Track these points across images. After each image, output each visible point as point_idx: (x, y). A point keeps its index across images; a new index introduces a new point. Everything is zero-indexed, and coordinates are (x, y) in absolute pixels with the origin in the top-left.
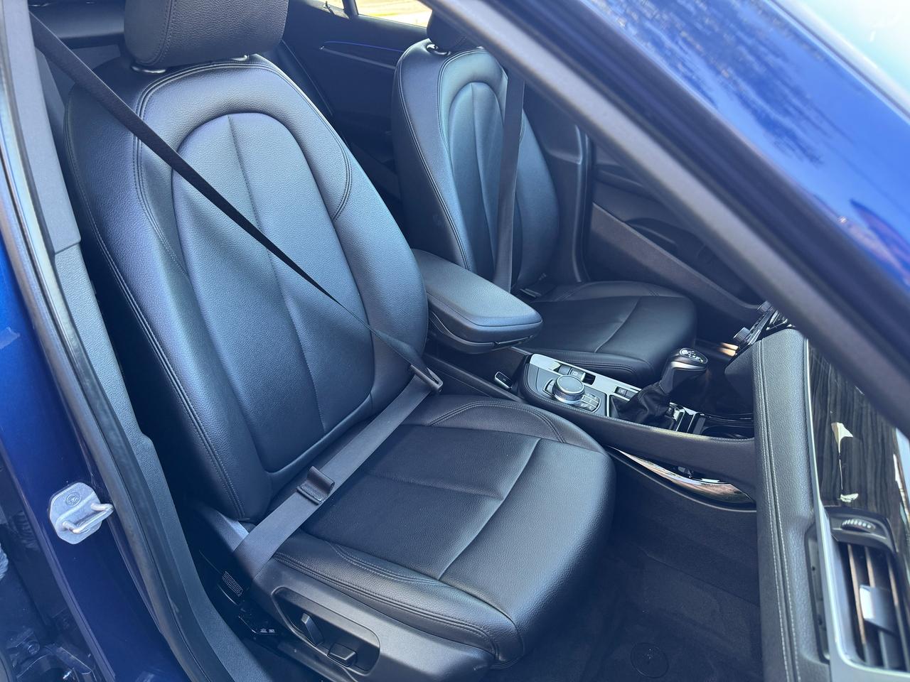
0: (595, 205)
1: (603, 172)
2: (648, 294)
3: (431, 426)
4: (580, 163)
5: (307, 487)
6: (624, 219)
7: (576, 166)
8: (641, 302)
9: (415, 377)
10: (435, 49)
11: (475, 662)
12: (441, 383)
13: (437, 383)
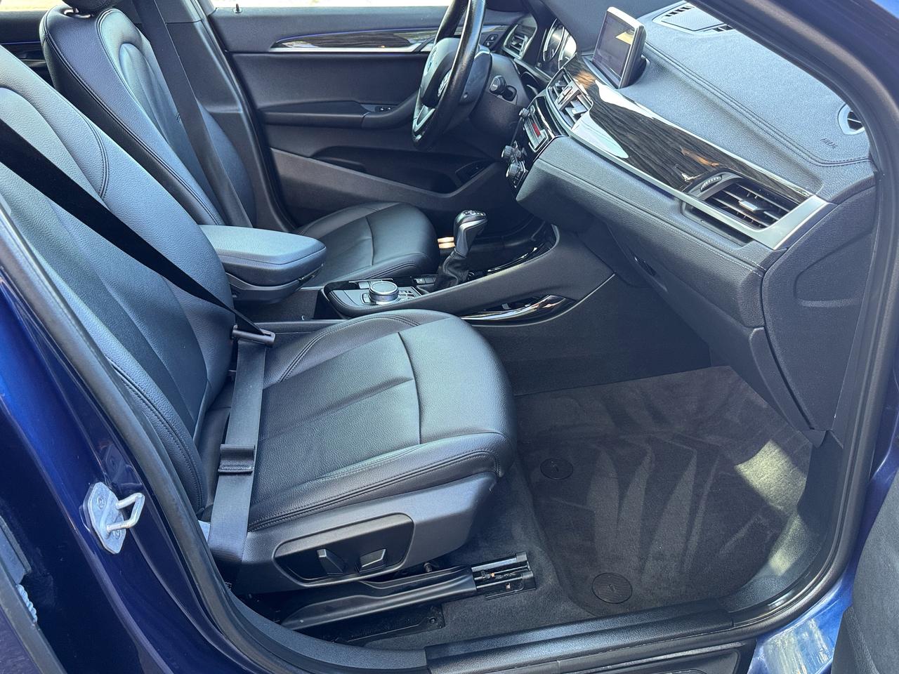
0: (272, 149)
1: (270, 113)
2: (369, 212)
3: (282, 381)
4: (241, 112)
5: (226, 466)
6: (309, 155)
7: (239, 115)
8: (369, 220)
9: (240, 342)
10: (75, 13)
11: (488, 483)
12: (273, 335)
13: (270, 335)
